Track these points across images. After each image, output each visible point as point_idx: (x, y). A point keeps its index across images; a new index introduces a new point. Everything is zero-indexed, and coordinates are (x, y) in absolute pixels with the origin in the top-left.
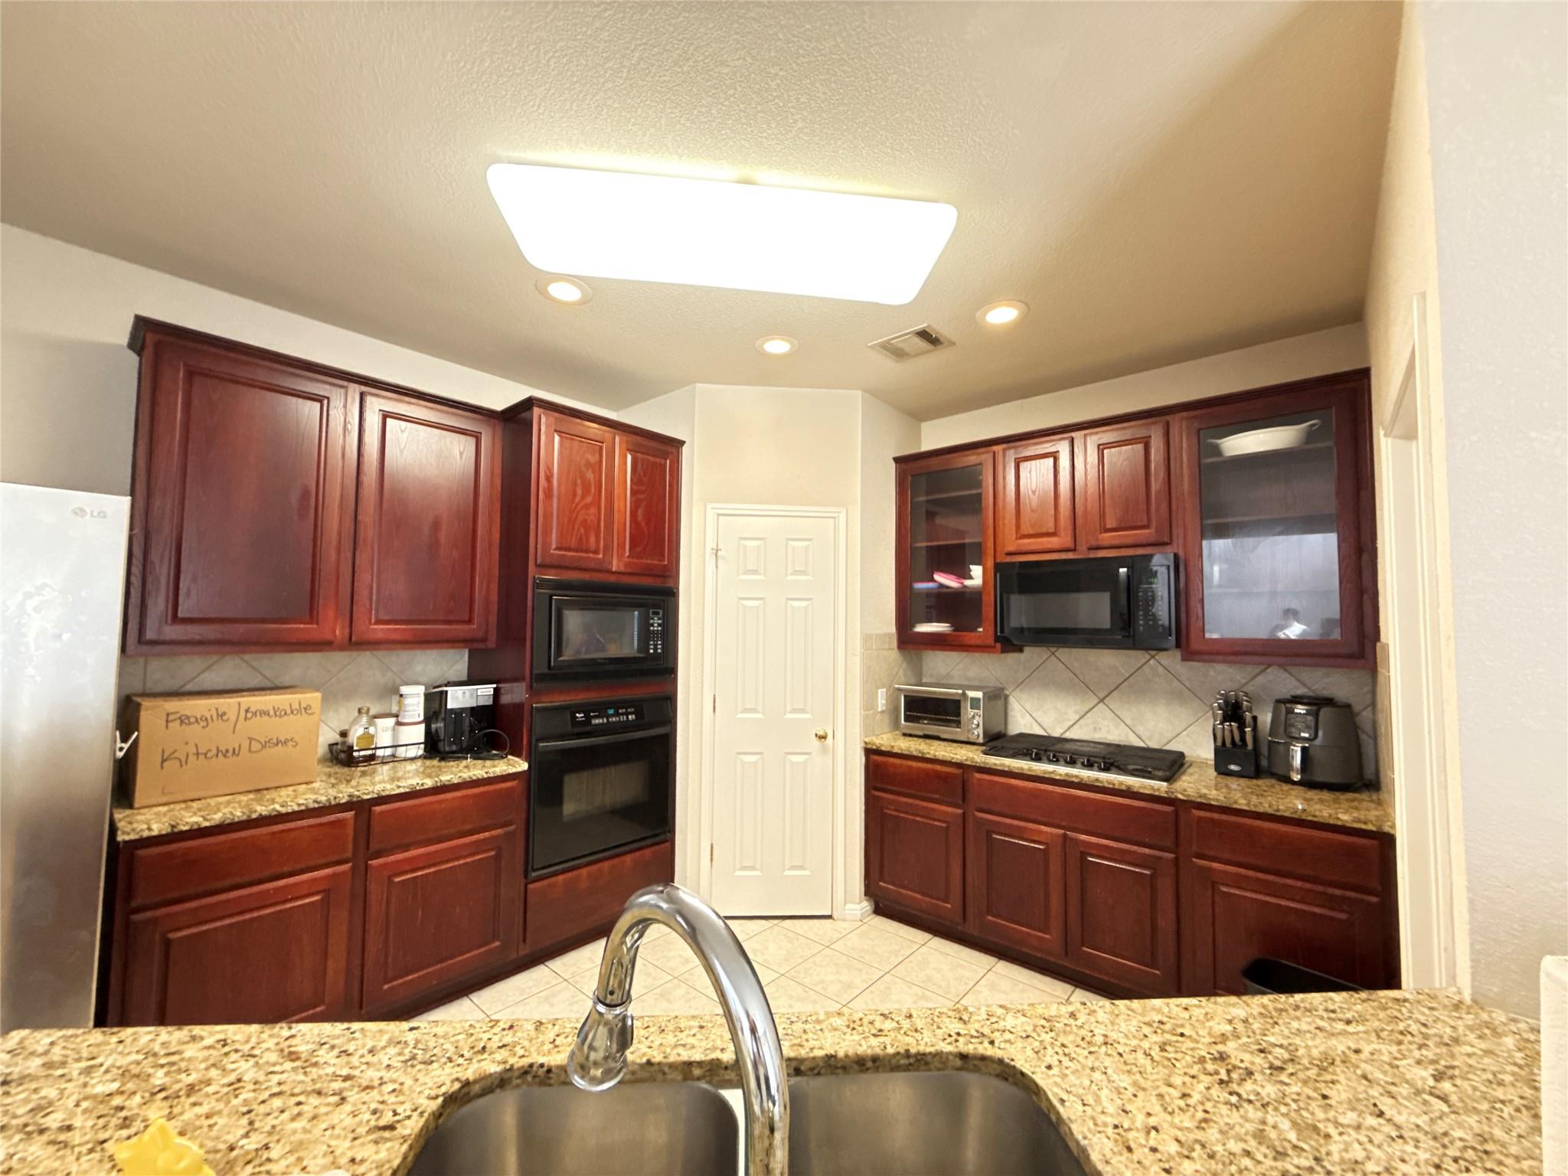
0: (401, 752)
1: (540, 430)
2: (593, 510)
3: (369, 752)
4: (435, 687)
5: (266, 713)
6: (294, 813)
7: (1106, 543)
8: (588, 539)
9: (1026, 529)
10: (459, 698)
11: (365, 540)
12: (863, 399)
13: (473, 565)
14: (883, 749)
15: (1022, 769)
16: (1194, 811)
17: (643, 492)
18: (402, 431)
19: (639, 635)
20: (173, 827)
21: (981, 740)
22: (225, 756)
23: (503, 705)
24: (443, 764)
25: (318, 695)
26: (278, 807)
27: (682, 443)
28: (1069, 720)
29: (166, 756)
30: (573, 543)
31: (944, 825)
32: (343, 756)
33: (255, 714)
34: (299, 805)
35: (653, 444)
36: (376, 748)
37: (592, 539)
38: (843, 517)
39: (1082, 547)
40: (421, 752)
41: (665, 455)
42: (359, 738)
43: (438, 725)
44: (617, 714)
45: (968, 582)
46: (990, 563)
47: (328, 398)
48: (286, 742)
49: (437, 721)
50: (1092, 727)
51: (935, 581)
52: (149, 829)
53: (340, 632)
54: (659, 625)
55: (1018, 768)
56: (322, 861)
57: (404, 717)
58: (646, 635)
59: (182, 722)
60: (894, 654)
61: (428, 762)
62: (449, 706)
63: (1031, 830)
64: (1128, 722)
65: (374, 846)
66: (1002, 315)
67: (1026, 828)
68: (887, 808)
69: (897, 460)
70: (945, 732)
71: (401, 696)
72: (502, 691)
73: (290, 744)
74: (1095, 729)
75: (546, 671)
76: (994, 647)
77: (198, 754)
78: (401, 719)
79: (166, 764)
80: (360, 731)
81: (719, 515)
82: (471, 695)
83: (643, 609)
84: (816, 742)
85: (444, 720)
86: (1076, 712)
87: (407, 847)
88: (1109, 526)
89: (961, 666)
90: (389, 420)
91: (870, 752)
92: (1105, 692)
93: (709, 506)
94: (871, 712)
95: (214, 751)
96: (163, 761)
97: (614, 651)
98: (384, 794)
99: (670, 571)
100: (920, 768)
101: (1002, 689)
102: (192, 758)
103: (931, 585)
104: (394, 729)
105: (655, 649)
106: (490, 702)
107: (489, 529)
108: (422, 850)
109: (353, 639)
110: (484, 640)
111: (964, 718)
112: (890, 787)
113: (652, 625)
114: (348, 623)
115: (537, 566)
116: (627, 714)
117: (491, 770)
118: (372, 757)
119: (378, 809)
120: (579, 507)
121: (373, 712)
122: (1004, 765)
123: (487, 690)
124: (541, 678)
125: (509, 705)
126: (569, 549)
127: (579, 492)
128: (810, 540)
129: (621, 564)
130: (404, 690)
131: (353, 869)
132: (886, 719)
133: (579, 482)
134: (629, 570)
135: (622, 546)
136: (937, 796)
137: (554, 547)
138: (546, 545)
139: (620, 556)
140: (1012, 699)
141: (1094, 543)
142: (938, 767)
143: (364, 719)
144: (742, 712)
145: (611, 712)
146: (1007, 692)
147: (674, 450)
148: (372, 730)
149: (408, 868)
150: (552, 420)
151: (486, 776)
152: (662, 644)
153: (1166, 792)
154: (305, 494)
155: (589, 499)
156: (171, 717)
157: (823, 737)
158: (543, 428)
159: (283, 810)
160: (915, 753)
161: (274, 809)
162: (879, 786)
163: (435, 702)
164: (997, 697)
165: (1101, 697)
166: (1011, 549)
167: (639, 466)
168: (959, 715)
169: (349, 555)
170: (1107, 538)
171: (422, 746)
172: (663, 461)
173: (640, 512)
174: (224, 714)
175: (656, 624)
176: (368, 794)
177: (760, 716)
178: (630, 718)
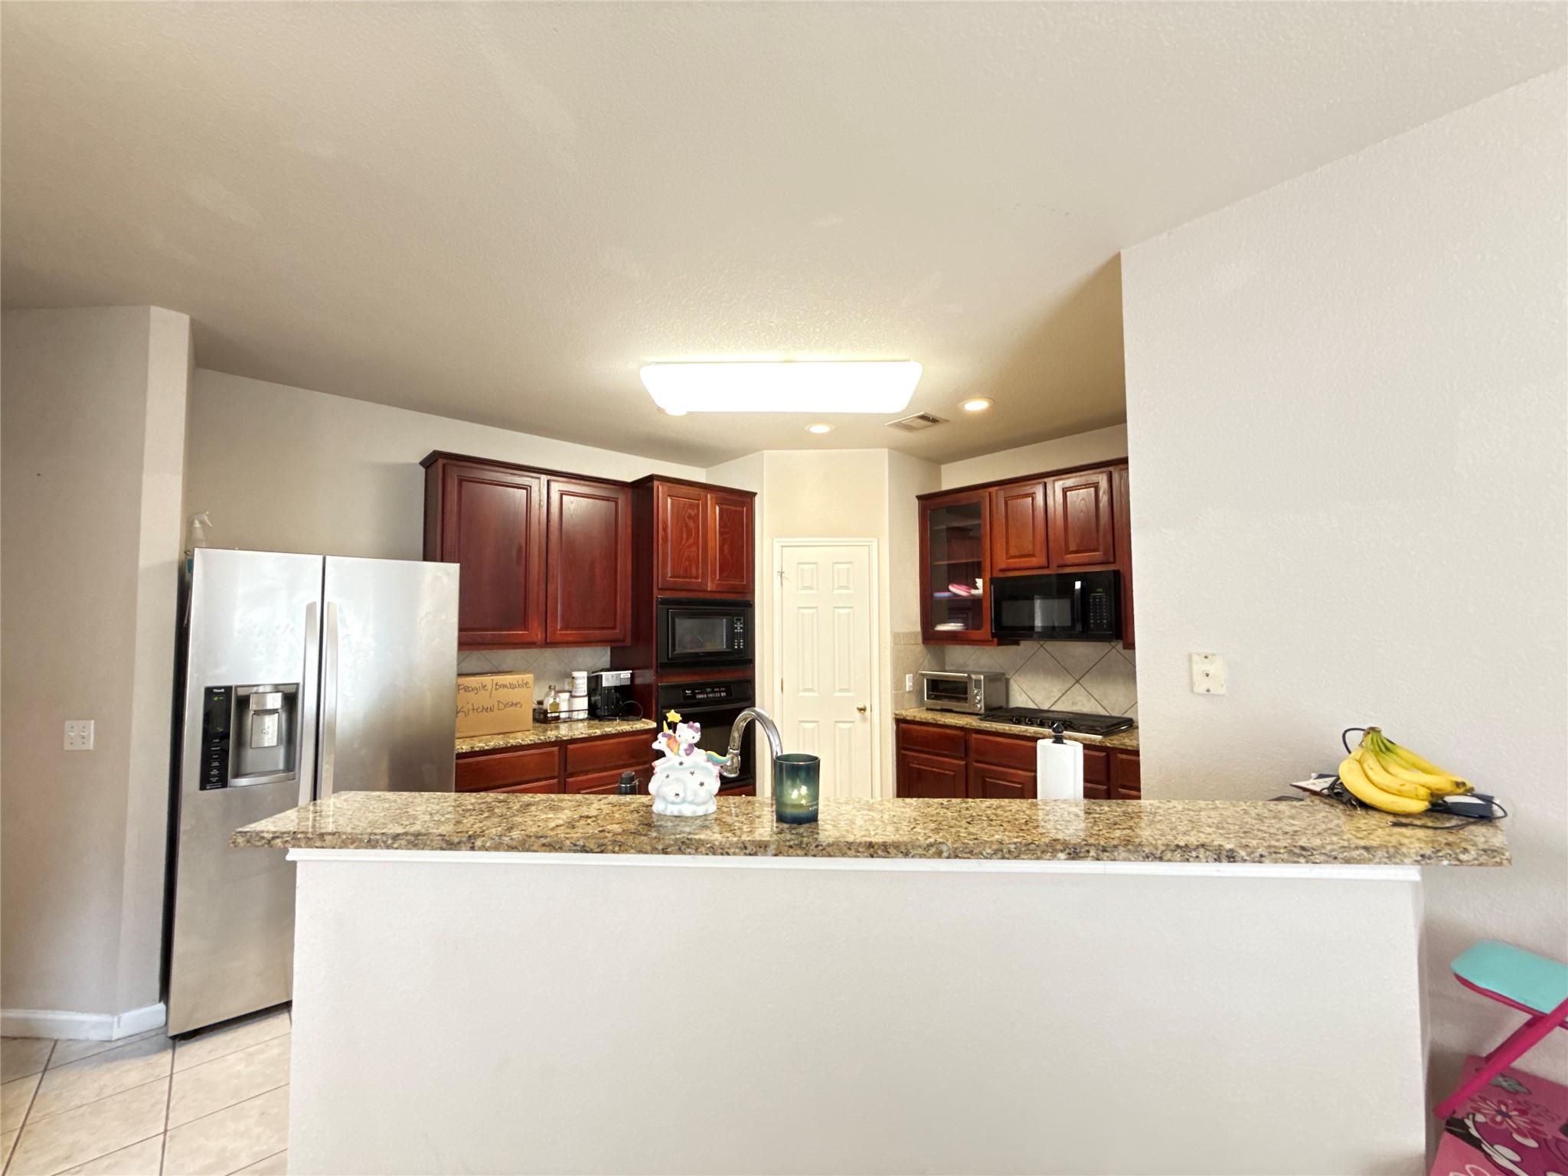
0: (575, 715)
1: (658, 497)
2: (694, 549)
3: (557, 714)
4: (593, 673)
5: (505, 686)
6: (529, 745)
7: (1069, 562)
8: (691, 568)
9: (1013, 551)
10: (609, 679)
11: (553, 575)
12: (889, 455)
13: (616, 589)
14: (908, 718)
15: (1005, 730)
16: (1119, 755)
17: (727, 533)
18: (572, 503)
19: (727, 636)
20: (472, 748)
21: (983, 711)
22: (487, 712)
23: (637, 685)
24: (602, 723)
25: (531, 676)
26: (520, 741)
27: (754, 494)
28: (1054, 697)
29: (459, 709)
30: (682, 573)
31: (952, 773)
32: (542, 717)
33: (500, 686)
34: (531, 740)
35: (734, 497)
36: (560, 712)
37: (694, 569)
38: (875, 545)
39: (1053, 565)
40: (586, 716)
41: (743, 504)
42: (551, 705)
43: (597, 698)
44: (713, 692)
45: (974, 592)
46: (988, 576)
47: (530, 487)
48: (516, 704)
49: (596, 694)
50: (1071, 702)
51: (949, 591)
52: (462, 748)
53: (539, 636)
54: (741, 628)
55: (1001, 729)
56: (543, 776)
57: (576, 692)
58: (732, 636)
59: (466, 690)
60: (919, 648)
61: (592, 722)
62: (604, 685)
63: (1012, 774)
64: (1097, 697)
65: (570, 769)
66: (977, 406)
67: (1007, 773)
68: (912, 763)
69: (919, 498)
70: (957, 707)
71: (573, 678)
72: (636, 675)
73: (519, 705)
74: (1073, 703)
75: (666, 661)
76: (992, 641)
77: (473, 709)
78: (573, 694)
79: (459, 714)
80: (551, 701)
81: (782, 546)
82: (617, 677)
83: (729, 617)
84: (858, 714)
85: (601, 694)
86: (1059, 691)
87: (587, 772)
88: (1071, 549)
89: (974, 657)
90: (564, 497)
91: (900, 721)
92: (1078, 675)
93: (776, 540)
94: (900, 692)
95: (481, 709)
96: (458, 713)
97: (709, 647)
98: (574, 737)
99: (749, 588)
100: (934, 732)
101: (1003, 674)
102: (471, 712)
103: (946, 594)
104: (569, 700)
105: (739, 646)
106: (628, 683)
107: (625, 563)
108: (596, 775)
109: (548, 641)
110: (623, 641)
111: (969, 696)
112: (913, 747)
113: (736, 628)
114: (544, 629)
115: (659, 589)
116: (720, 692)
117: (635, 726)
118: (558, 718)
119: (570, 747)
120: (685, 547)
121: (557, 688)
122: (992, 727)
123: (626, 675)
124: (663, 666)
125: (641, 685)
126: (679, 577)
127: (685, 536)
128: (850, 563)
129: (714, 586)
130: (576, 674)
131: (559, 782)
132: (913, 697)
133: (684, 529)
134: (719, 589)
135: (713, 573)
136: (946, 752)
137: (669, 575)
138: (664, 575)
139: (713, 580)
140: (1012, 682)
141: (1061, 562)
142: (948, 731)
143: (553, 693)
144: (803, 691)
145: (709, 690)
146: (1007, 676)
147: (749, 500)
148: (557, 700)
149: (586, 785)
150: (666, 489)
151: (631, 730)
152: (744, 642)
153: (1100, 742)
154: (520, 550)
155: (691, 541)
156: (461, 687)
157: (862, 710)
158: (660, 495)
159: (523, 743)
160: (930, 721)
161: (518, 742)
162: (906, 746)
163: (594, 682)
164: (999, 681)
165: (1077, 678)
166: (1003, 566)
167: (725, 515)
168: (966, 693)
169: (544, 586)
170: (1071, 558)
171: (587, 712)
172: (741, 509)
173: (726, 548)
174: (485, 686)
175: (739, 628)
176: (566, 736)
177: (816, 694)
178: (722, 694)
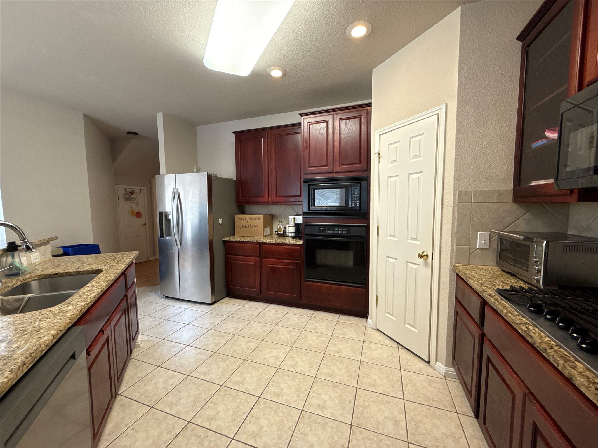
0: (290, 234)
5: (252, 219)
8: (322, 161)
22: (247, 228)
27: (370, 104)
30: (317, 164)
34: (248, 240)
35: (353, 111)
44: (338, 230)
48: (256, 226)
54: (358, 193)
57: (290, 224)
59: (240, 219)
60: (506, 206)
61: (294, 238)
65: (264, 255)
69: (520, 39)
75: (307, 211)
77: (242, 227)
81: (380, 135)
87: (271, 258)
93: (376, 131)
94: (465, 247)
95: (245, 226)
98: (264, 242)
104: (288, 228)
108: (274, 260)
113: (354, 194)
114: (270, 196)
115: (304, 174)
120: (318, 149)
124: (306, 214)
126: (315, 167)
129: (339, 169)
132: (488, 255)
134: (342, 171)
135: (338, 161)
138: (307, 166)
145: (336, 229)
147: (366, 109)
152: (359, 202)
158: (305, 124)
159: (245, 241)
174: (246, 218)
176: (261, 241)
177: (396, 239)
178: (343, 232)
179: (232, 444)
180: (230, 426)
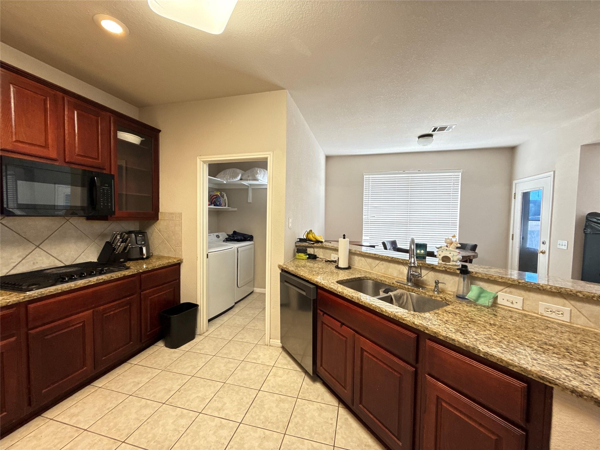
9: (21, 137)
39: (62, 160)
67: (70, 321)
88: (79, 153)
166: (8, 147)
179: (240, 419)
180: (245, 433)
